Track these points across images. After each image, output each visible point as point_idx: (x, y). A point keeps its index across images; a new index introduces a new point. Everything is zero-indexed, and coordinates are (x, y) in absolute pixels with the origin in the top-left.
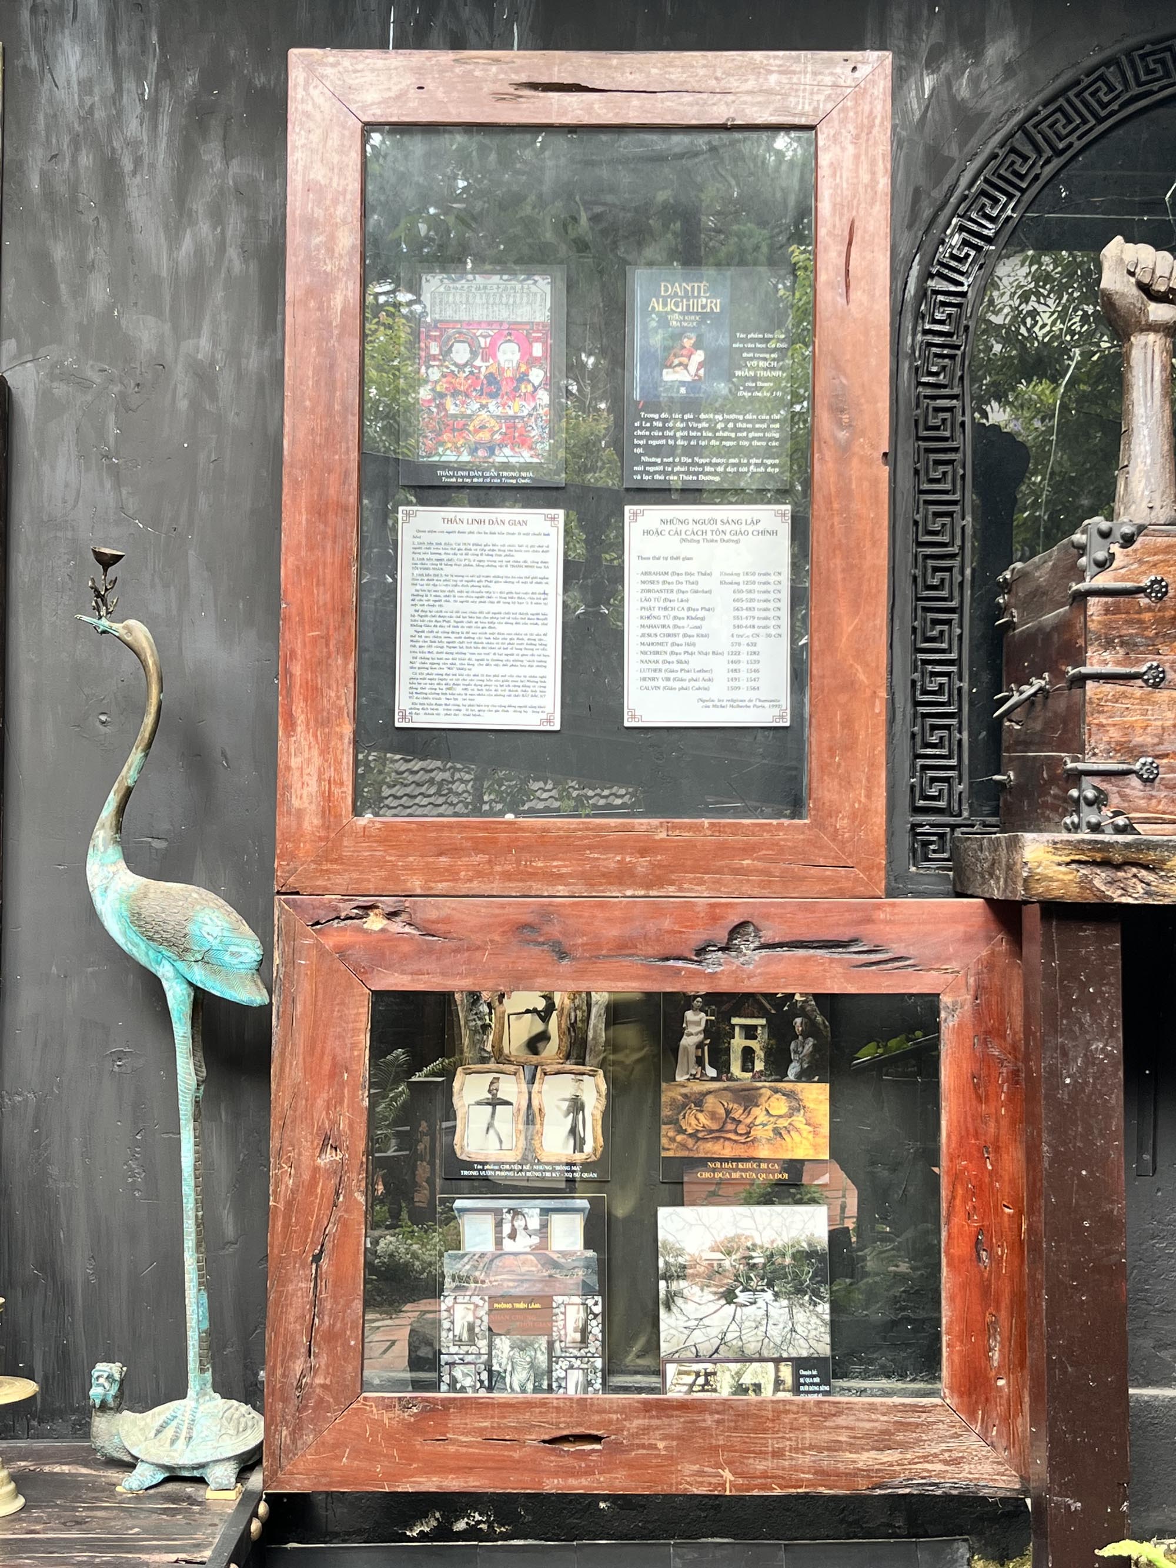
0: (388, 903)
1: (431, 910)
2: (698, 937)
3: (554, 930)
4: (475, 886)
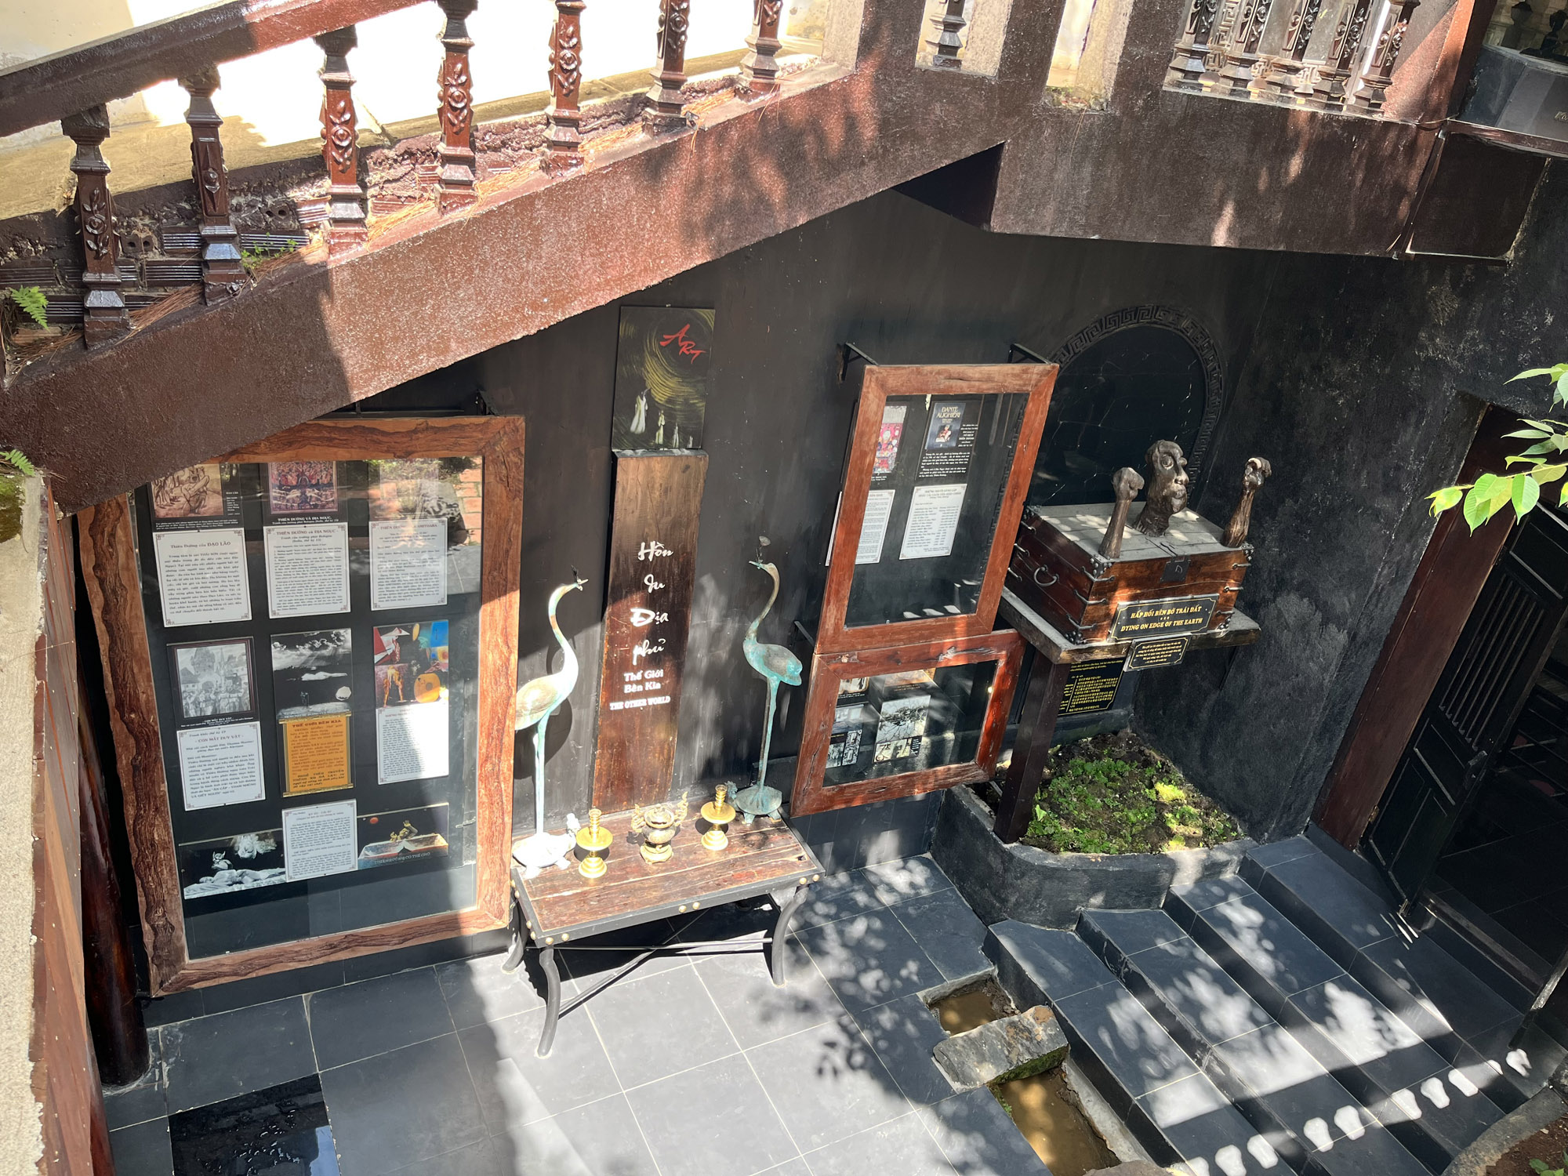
0: (850, 654)
1: (863, 654)
3: (897, 656)
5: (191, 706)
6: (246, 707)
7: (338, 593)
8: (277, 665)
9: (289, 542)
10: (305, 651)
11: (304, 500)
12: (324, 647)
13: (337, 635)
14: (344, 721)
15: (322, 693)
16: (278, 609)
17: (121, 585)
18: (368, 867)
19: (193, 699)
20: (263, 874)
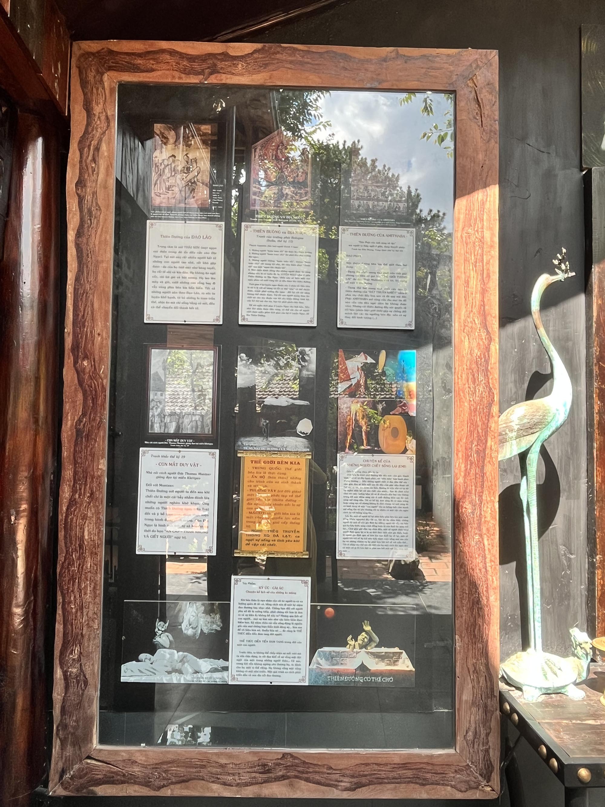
5: (157, 419)
6: (208, 430)
7: (306, 303)
8: (242, 381)
9: (264, 241)
10: (269, 368)
11: (281, 197)
12: (288, 366)
13: (303, 353)
15: (283, 423)
16: (248, 316)
17: (97, 204)
18: (320, 683)
19: (159, 410)
20: (206, 664)
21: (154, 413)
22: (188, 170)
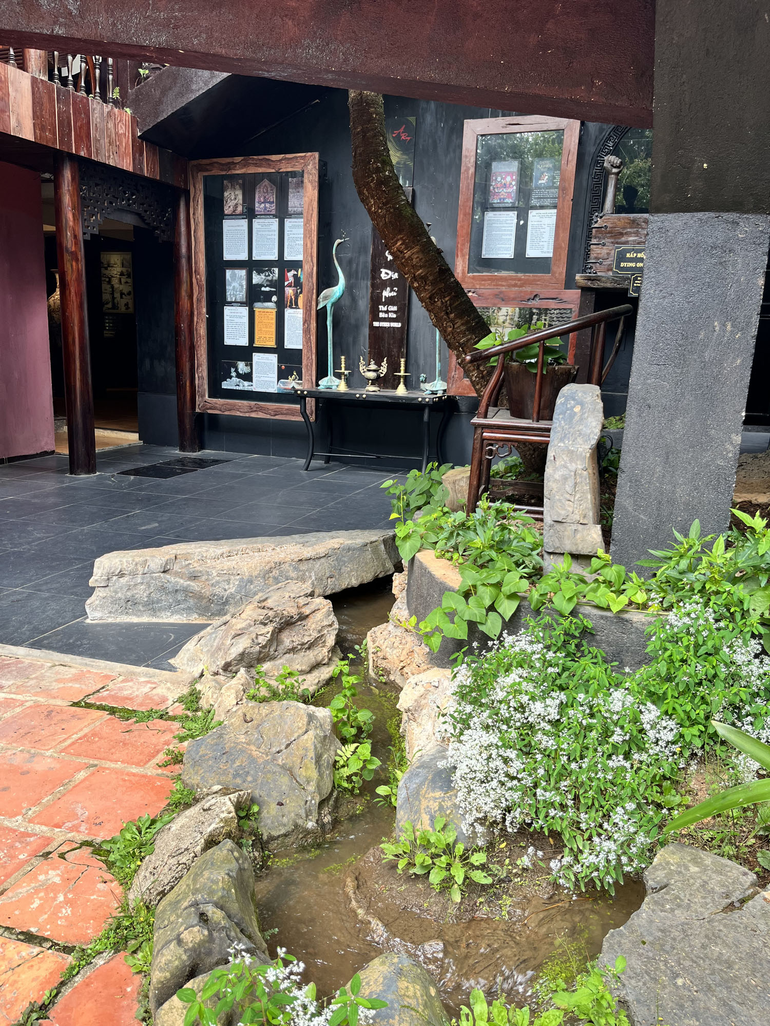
0: (473, 290)
1: (480, 291)
2: (528, 297)
3: (502, 296)
4: (488, 287)
5: (229, 296)
6: (244, 300)
7: (274, 251)
8: (254, 282)
9: (260, 227)
10: (263, 276)
11: (265, 208)
12: (269, 275)
13: (273, 270)
14: (274, 311)
15: (267, 297)
16: (256, 257)
18: (280, 392)
20: (246, 383)
21: (228, 294)
22: (235, 199)
